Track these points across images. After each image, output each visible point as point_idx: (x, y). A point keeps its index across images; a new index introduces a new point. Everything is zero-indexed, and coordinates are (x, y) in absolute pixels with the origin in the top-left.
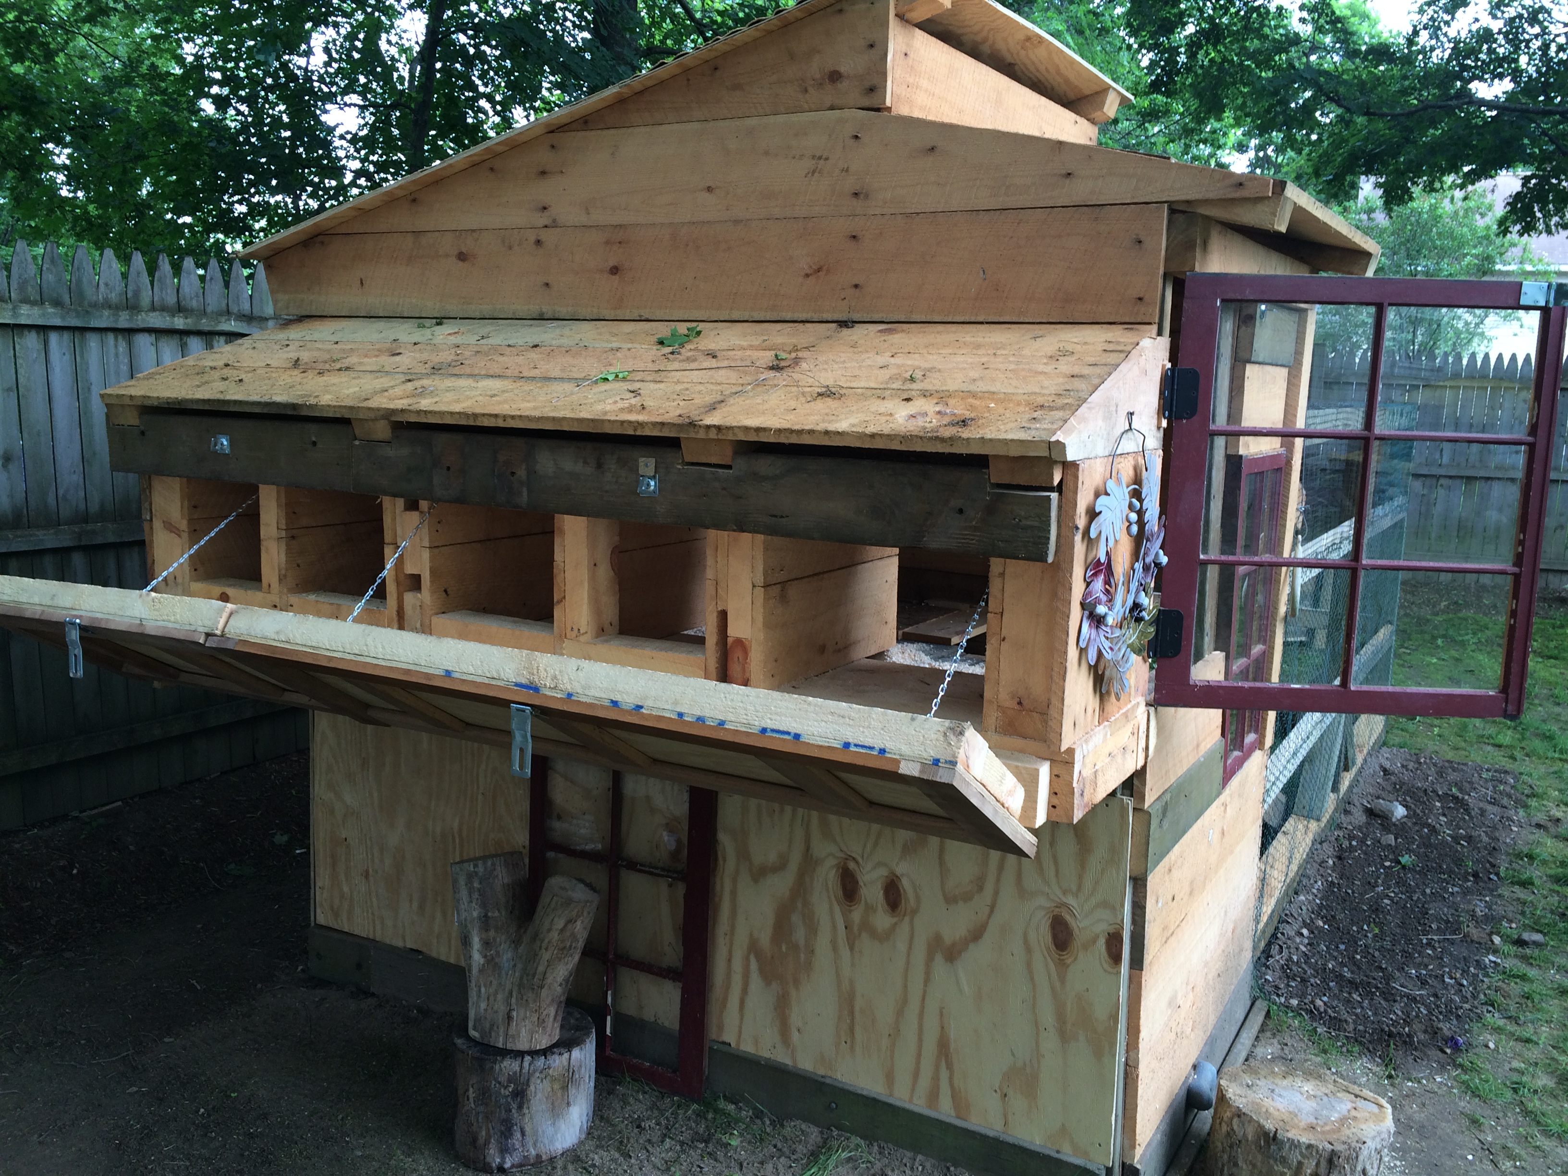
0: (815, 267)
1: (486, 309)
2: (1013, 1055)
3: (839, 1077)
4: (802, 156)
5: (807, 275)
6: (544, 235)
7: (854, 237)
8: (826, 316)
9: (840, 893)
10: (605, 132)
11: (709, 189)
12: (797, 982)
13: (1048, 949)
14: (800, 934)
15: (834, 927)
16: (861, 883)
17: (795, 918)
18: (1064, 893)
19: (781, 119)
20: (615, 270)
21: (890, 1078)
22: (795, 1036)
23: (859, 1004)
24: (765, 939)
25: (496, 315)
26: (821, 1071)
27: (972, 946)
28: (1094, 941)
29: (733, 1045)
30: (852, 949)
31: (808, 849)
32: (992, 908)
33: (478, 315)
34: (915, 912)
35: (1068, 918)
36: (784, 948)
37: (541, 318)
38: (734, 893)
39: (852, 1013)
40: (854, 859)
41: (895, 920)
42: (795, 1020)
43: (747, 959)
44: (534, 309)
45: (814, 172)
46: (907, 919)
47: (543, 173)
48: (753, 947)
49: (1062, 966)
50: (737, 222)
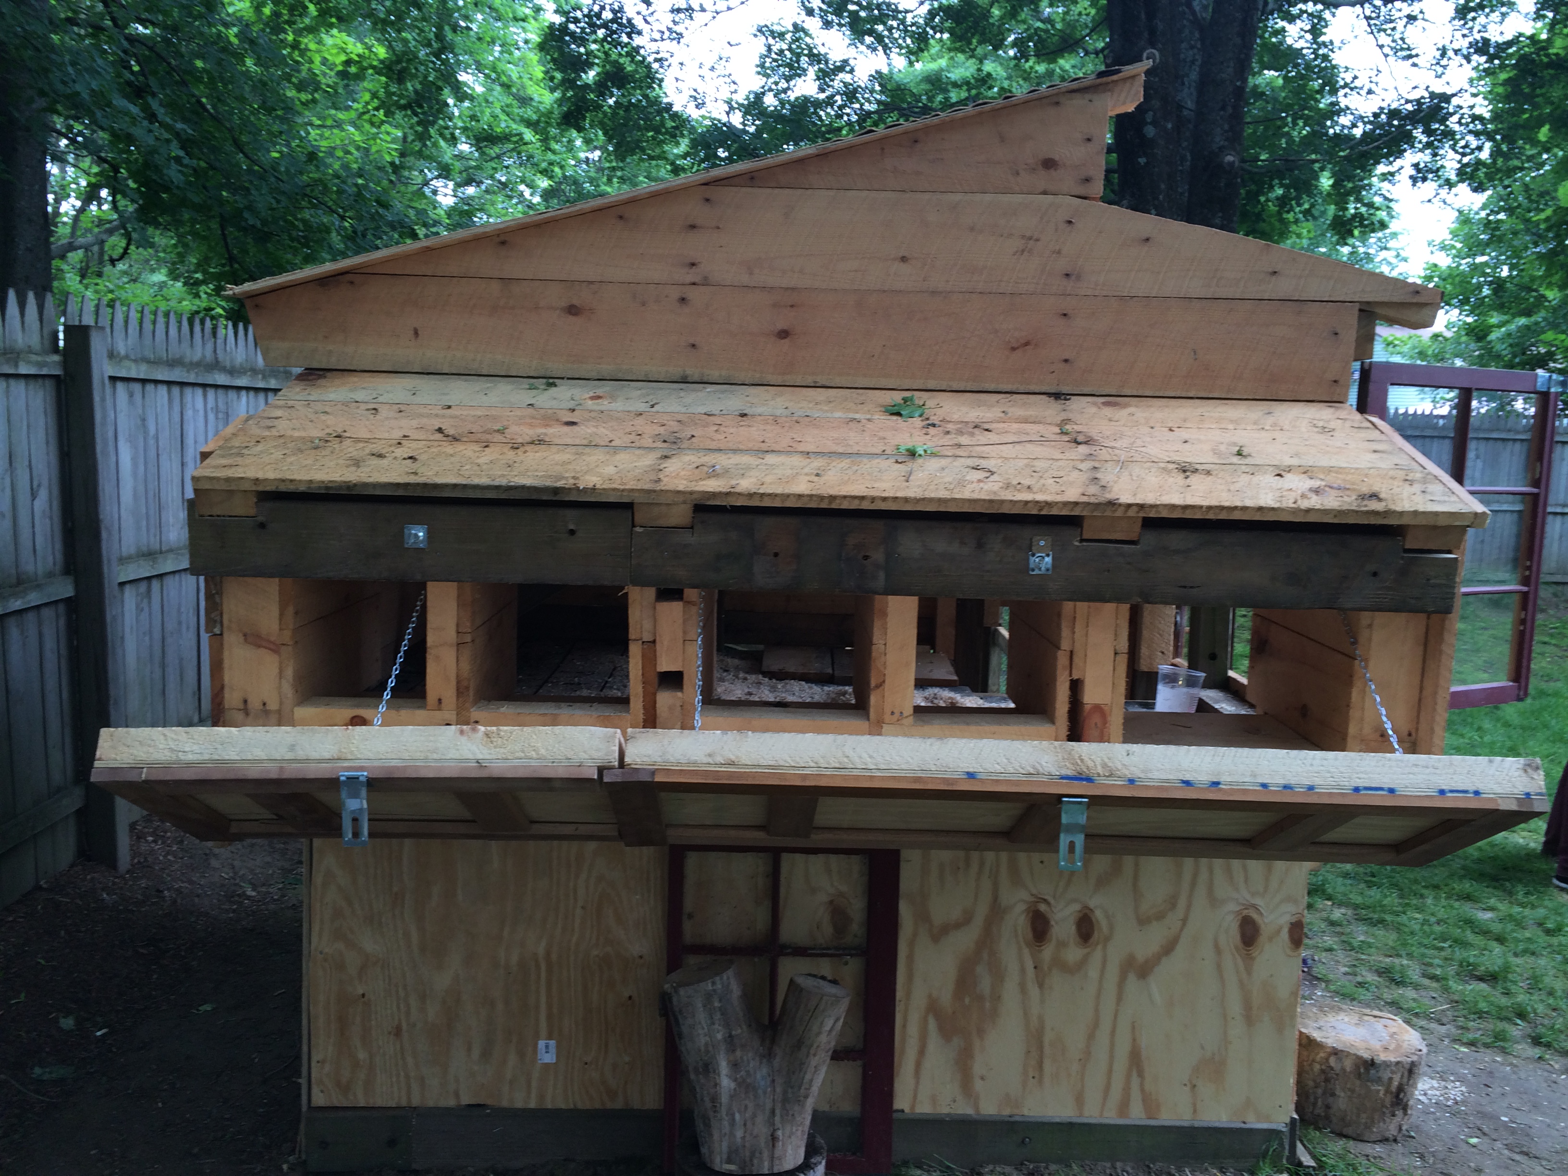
0: (1023, 341)
1: (606, 368)
2: (1203, 1048)
3: (1026, 1112)
4: (1010, 235)
5: (1013, 349)
6: (693, 294)
7: (1065, 315)
8: (1033, 388)
9: (1030, 935)
10: (777, 191)
11: (904, 259)
12: (981, 1032)
13: (1237, 948)
14: (985, 984)
15: (1023, 971)
16: (1052, 923)
17: (980, 969)
18: (1253, 894)
19: (988, 197)
20: (784, 334)
21: (1080, 1100)
22: (978, 1085)
23: (1048, 1037)
24: (946, 997)
25: (620, 376)
26: (1006, 1112)
27: (1164, 960)
28: (1279, 931)
29: (907, 1110)
30: (1041, 985)
31: (995, 898)
32: (1184, 921)
33: (594, 375)
34: (1107, 939)
35: (1255, 916)
36: (967, 1000)
37: (684, 380)
38: (910, 958)
39: (1041, 1048)
40: (1045, 900)
41: (1086, 951)
42: (978, 1068)
43: (924, 1022)
44: (675, 371)
45: (1023, 251)
46: (1100, 947)
47: (693, 227)
48: (933, 1008)
49: (1249, 959)
50: (934, 293)
